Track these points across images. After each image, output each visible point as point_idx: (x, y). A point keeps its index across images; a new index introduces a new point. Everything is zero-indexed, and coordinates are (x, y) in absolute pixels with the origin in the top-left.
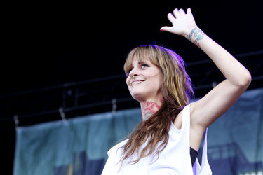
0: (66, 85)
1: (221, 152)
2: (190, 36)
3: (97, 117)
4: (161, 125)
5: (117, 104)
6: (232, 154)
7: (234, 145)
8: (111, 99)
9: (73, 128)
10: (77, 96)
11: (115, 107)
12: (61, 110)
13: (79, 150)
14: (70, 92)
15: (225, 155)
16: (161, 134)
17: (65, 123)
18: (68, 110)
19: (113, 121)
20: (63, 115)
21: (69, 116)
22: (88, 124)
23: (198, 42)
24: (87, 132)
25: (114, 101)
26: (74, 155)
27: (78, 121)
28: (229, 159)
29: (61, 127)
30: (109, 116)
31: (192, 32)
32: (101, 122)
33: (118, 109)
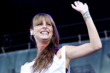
0: (5, 36)
1: (82, 69)
2: (84, 14)
3: (20, 52)
4: (50, 55)
5: (31, 45)
6: (88, 70)
7: (89, 66)
8: (28, 43)
9: (8, 57)
10: (11, 41)
11: (29, 46)
12: (3, 48)
13: (11, 68)
14: (7, 39)
15: (85, 71)
16: (50, 58)
17: (4, 54)
18: (6, 48)
19: (29, 54)
20: (3, 51)
21: (7, 51)
22: (16, 56)
24: (16, 59)
26: (9, 71)
27: (11, 54)
29: (2, 57)
30: (26, 51)
31: (86, 13)
32: (23, 54)
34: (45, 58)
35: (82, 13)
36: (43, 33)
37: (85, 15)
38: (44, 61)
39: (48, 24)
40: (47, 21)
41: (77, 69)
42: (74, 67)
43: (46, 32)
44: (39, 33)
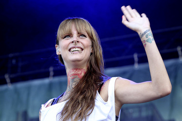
0: (11, 55)
1: (140, 111)
2: (143, 35)
3: (37, 83)
4: (89, 94)
5: (54, 71)
6: (150, 113)
8: (49, 67)
9: (16, 91)
10: (20, 64)
11: (52, 73)
12: (7, 76)
13: (21, 109)
14: (14, 61)
15: (144, 114)
17: (10, 87)
18: (13, 76)
19: (51, 86)
20: (8, 80)
21: (14, 81)
22: (29, 88)
23: (146, 43)
24: (28, 95)
25: (51, 69)
26: (17, 114)
27: (21, 85)
28: (147, 118)
29: (6, 90)
30: (46, 81)
31: (145, 33)
32: (40, 87)
33: (54, 76)
34: (82, 101)
35: (139, 34)
36: (72, 50)
37: (145, 36)
38: (80, 106)
39: (80, 35)
40: (79, 31)
41: (131, 111)
42: (127, 109)
43: (77, 49)
44: (67, 52)
